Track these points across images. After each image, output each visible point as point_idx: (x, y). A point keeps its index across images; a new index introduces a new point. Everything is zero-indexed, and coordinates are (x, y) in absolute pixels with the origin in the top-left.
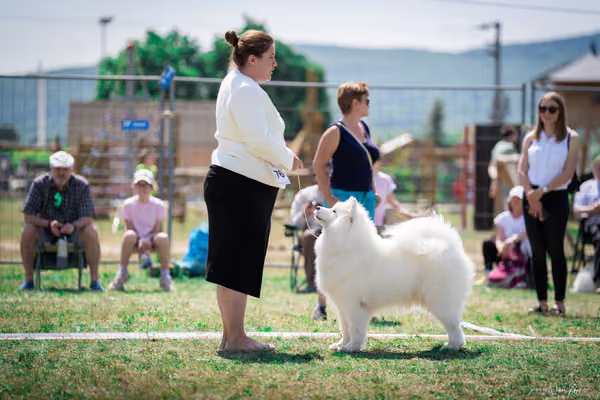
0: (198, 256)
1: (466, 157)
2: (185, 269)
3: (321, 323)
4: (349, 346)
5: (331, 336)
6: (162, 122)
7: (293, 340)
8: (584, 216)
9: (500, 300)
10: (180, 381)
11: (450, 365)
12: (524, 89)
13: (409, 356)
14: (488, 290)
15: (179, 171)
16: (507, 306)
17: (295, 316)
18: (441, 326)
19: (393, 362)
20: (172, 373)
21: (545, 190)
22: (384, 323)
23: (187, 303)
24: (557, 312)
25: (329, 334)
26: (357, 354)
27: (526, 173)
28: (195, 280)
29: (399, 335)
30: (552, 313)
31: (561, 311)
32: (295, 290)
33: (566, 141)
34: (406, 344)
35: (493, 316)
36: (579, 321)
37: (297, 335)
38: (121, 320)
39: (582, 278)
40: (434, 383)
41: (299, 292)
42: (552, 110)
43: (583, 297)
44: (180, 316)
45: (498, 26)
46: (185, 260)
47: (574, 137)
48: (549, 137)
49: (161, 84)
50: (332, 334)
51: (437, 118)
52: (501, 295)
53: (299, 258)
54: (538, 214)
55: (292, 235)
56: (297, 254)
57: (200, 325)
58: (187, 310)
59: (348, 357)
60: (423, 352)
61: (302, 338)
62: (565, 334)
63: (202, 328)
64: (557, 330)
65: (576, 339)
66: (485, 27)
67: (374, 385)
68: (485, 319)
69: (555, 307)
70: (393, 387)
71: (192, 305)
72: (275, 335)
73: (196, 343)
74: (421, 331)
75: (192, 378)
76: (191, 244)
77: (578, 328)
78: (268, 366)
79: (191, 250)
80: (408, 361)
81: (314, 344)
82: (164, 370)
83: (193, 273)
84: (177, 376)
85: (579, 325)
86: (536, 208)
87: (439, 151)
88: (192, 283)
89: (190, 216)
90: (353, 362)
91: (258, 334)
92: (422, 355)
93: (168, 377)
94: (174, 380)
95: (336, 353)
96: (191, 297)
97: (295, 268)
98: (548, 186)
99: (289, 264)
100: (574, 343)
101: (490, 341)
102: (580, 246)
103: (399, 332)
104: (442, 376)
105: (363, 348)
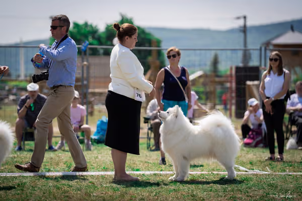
0: (101, 133)
1: (231, 82)
2: (95, 139)
3: (163, 166)
4: (179, 178)
5: (169, 173)
6: (83, 67)
7: (151, 175)
8: (292, 111)
9: (251, 153)
10: (97, 197)
11: (229, 187)
12: (261, 49)
13: (208, 183)
14: (245, 148)
15: (90, 90)
16: (255, 157)
17: (150, 163)
18: (224, 168)
19: (200, 186)
20: (92, 192)
21: (273, 99)
22: (195, 166)
23: (97, 157)
24: (280, 159)
25: (168, 172)
26: (182, 182)
27: (264, 91)
28: (100, 145)
29: (202, 172)
30: (278, 160)
31: (282, 159)
32: (149, 149)
33: (283, 75)
34: (207, 177)
35: (248, 162)
36: (290, 164)
37: (152, 172)
38: (65, 165)
39: (291, 142)
40: (222, 197)
41: (151, 150)
42: (276, 60)
43: (291, 151)
44: (94, 163)
45: (245, 17)
46: (94, 135)
47: (287, 73)
48: (274, 74)
49: (83, 49)
50: (170, 172)
51: (215, 62)
52: (251, 151)
53: (151, 134)
54: (270, 112)
55: (147, 122)
56: (150, 132)
57: (104, 168)
58: (97, 160)
59: (178, 184)
60: (215, 181)
61: (155, 174)
62: (285, 171)
63: (106, 169)
64: (280, 169)
65: (290, 173)
66: (238, 18)
67: (192, 198)
68: (244, 163)
69: (279, 157)
70: (202, 199)
71: (100, 157)
72: (141, 173)
73: (103, 177)
74: (213, 170)
75: (102, 195)
76: (98, 127)
77: (291, 168)
78: (139, 188)
79: (98, 130)
80: (208, 186)
81: (161, 177)
82: (88, 192)
83: (98, 142)
84: (95, 194)
85: (291, 166)
86: (269, 108)
87: (217, 79)
88: (98, 146)
89: (96, 113)
90: (181, 186)
91: (133, 172)
92: (215, 182)
93: (90, 195)
94: (93, 196)
95: (172, 182)
96: (99, 154)
97: (149, 139)
98: (274, 97)
99: (146, 136)
100: (290, 175)
101: (248, 175)
102: (290, 126)
103: (202, 171)
104: (226, 193)
105: (185, 179)
